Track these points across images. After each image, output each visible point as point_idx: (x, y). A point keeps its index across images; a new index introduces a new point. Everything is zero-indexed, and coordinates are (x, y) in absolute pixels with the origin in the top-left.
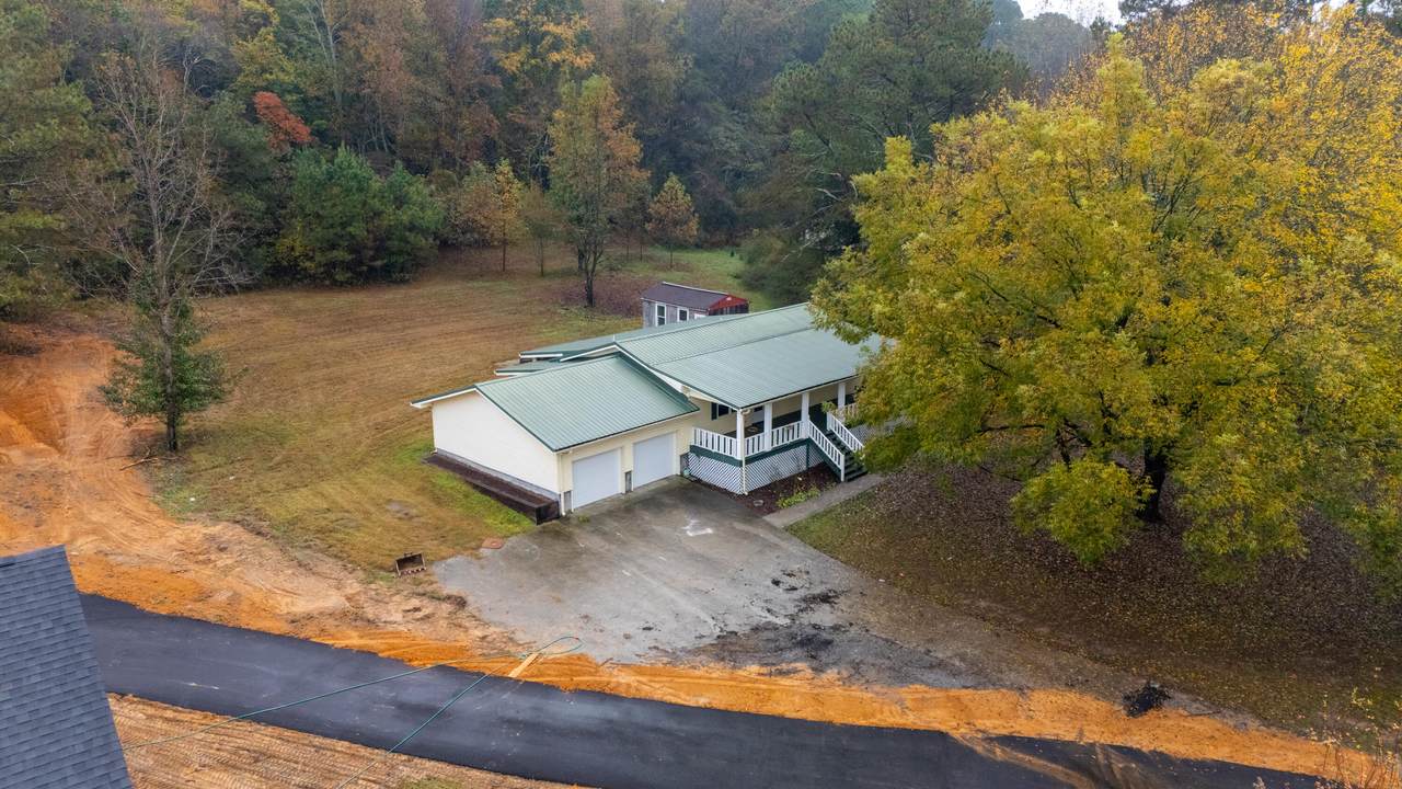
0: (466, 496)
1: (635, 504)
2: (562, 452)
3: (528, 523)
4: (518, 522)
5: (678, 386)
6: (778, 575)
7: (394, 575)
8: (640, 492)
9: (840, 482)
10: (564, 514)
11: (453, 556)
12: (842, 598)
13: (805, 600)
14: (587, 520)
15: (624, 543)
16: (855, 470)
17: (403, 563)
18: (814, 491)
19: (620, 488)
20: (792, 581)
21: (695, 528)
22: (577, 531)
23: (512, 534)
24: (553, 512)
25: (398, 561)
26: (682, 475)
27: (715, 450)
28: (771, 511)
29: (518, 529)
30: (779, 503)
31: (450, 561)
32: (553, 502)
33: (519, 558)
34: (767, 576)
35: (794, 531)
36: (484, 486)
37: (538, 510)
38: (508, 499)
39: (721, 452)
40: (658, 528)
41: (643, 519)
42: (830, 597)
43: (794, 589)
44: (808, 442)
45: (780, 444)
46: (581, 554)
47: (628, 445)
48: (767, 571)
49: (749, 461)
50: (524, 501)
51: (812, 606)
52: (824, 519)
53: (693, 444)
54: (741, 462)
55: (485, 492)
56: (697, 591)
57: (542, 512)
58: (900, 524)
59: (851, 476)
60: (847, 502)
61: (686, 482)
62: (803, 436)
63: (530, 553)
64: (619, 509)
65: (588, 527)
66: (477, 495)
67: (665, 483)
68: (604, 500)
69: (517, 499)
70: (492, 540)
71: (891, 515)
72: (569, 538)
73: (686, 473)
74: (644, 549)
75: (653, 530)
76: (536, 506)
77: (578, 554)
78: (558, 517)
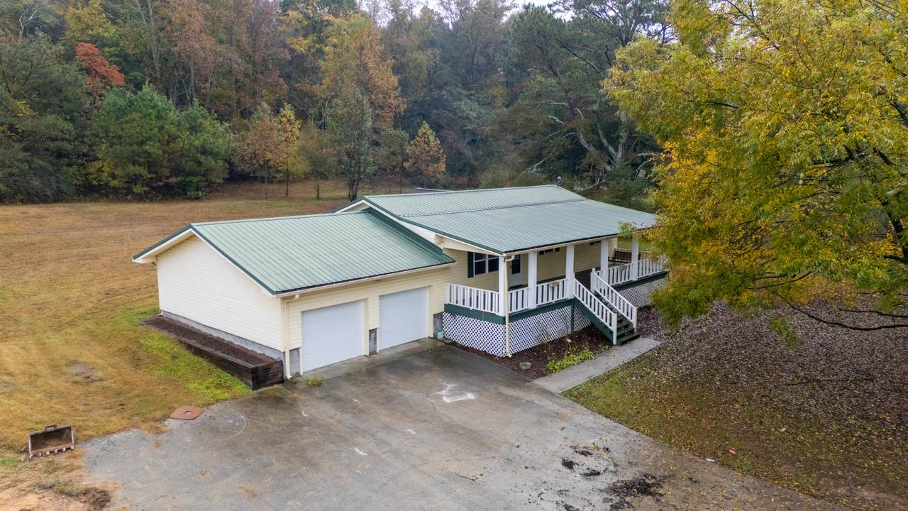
0: (174, 358)
1: (380, 366)
2: (287, 296)
3: (241, 388)
4: (229, 388)
5: (430, 236)
6: (569, 455)
7: (23, 457)
8: (387, 354)
9: (612, 345)
10: (289, 376)
11: (124, 429)
12: (666, 486)
13: (614, 489)
14: (318, 385)
15: (362, 411)
16: (627, 335)
17: (40, 439)
18: (587, 352)
19: (363, 349)
20: (590, 463)
21: (452, 393)
22: (302, 397)
23: (217, 401)
24: (275, 375)
25: (33, 437)
26: (435, 338)
27: (473, 307)
28: (542, 374)
29: (227, 395)
30: (550, 365)
31: (116, 437)
32: (277, 362)
33: (215, 431)
34: (554, 454)
35: (576, 395)
36: (198, 345)
37: (255, 371)
38: (223, 360)
39: (481, 308)
40: (407, 394)
41: (388, 383)
42: (648, 486)
43: (595, 473)
44: (573, 302)
45: (545, 302)
46: (302, 426)
47: (373, 295)
48: (553, 447)
49: (514, 317)
50: (239, 361)
51: (628, 499)
52: (607, 383)
53: (448, 302)
54: (504, 318)
55: (198, 352)
56: (459, 477)
57: (260, 373)
58: (698, 388)
59: (624, 339)
60: (627, 366)
61: (439, 344)
62: (568, 296)
63: (234, 425)
64: (359, 372)
65: (317, 393)
66: (190, 356)
67: (417, 345)
68: (343, 362)
69: (231, 358)
70: (187, 408)
71: (684, 379)
72: (293, 405)
73: (440, 335)
74: (387, 419)
75: (402, 396)
76: (251, 366)
77: (296, 426)
78: (282, 381)
